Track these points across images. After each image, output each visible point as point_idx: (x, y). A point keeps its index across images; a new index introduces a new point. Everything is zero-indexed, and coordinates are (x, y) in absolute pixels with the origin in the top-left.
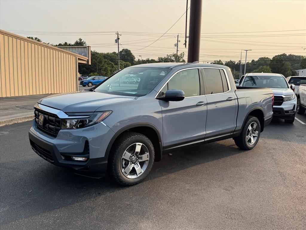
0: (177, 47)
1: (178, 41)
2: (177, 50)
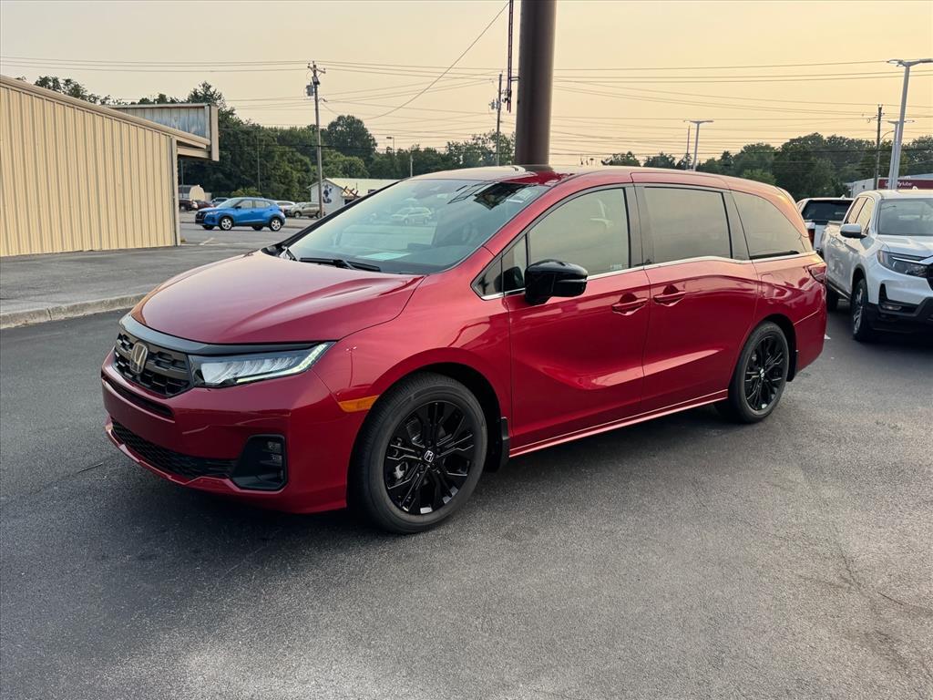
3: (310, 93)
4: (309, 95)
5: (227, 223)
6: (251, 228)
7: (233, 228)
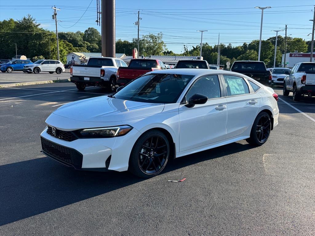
0: (138, 26)
1: (139, 19)
2: (138, 30)
3: (53, 18)
5: (10, 70)
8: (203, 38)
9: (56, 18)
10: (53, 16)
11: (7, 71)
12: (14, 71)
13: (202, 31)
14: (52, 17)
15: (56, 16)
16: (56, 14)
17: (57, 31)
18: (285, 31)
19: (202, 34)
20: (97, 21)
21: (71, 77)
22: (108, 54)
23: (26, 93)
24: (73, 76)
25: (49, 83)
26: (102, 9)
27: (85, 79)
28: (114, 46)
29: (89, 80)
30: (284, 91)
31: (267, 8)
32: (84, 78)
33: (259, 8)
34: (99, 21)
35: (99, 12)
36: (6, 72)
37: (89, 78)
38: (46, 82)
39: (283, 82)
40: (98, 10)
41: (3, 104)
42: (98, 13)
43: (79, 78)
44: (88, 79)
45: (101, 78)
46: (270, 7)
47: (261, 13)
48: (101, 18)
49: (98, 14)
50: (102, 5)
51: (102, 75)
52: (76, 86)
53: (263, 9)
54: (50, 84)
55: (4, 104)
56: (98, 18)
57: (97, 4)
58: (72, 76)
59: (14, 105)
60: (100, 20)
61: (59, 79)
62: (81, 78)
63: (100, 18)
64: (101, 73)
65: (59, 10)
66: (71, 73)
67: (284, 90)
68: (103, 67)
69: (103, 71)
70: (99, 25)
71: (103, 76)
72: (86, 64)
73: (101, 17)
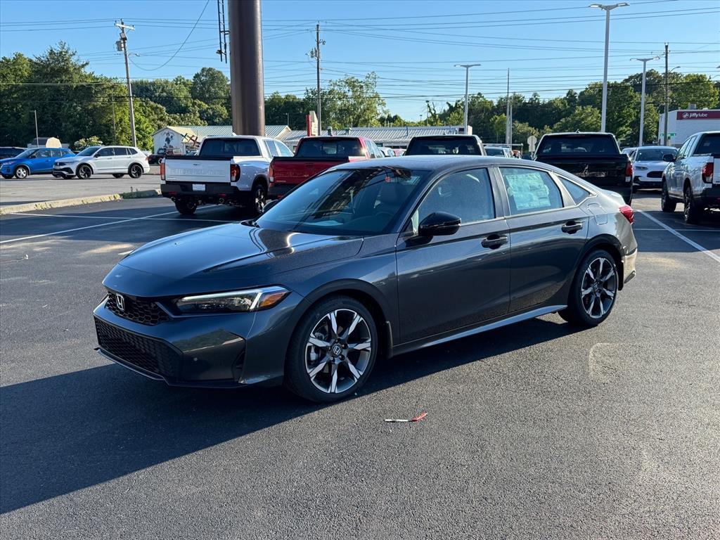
0: (318, 60)
1: (318, 44)
3: (120, 49)
4: (119, 50)
5: (22, 172)
6: (51, 176)
7: (28, 177)
8: (469, 82)
9: (124, 47)
10: (117, 42)
11: (16, 176)
12: (32, 174)
13: (468, 67)
14: (116, 46)
15: (124, 43)
16: (125, 39)
17: (128, 78)
18: (665, 59)
19: (467, 72)
20: (220, 52)
21: (162, 185)
22: (247, 129)
23: (58, 226)
24: (167, 182)
25: (113, 199)
26: (229, 23)
27: (196, 187)
28: (262, 108)
29: (204, 189)
30: (664, 201)
31: (617, 6)
32: (194, 185)
33: (600, 6)
34: (223, 51)
35: (224, 31)
36: (14, 177)
37: (204, 185)
38: (106, 198)
39: (660, 180)
40: (222, 27)
41: (5, 252)
42: (220, 32)
43: (181, 186)
44: (202, 188)
45: (233, 184)
46: (626, 5)
47: (605, 18)
48: (228, 44)
49: (222, 34)
50: (229, 13)
51: (234, 179)
52: (173, 204)
53: (608, 8)
54: (115, 201)
55: (7, 254)
56: (223, 45)
57: (219, 12)
58: (164, 182)
59: (32, 253)
60: (225, 48)
61: (134, 191)
62: (186, 186)
63: (225, 45)
64: (232, 174)
65: (132, 28)
66: (163, 176)
67: (663, 199)
68: (237, 160)
69: (235, 169)
70: (224, 60)
71: (236, 181)
72: (198, 152)
73: (228, 41)
